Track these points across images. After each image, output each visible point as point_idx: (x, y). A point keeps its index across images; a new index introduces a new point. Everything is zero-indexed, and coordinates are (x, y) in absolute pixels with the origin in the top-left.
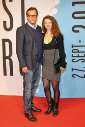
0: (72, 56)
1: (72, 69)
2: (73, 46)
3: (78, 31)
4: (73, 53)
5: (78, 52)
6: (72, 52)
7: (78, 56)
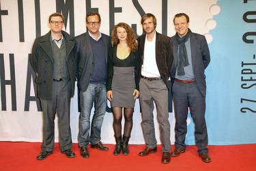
0: (242, 80)
1: (242, 100)
2: (243, 64)
3: (252, 42)
4: (243, 75)
5: (251, 73)
6: (242, 73)
7: (251, 80)
